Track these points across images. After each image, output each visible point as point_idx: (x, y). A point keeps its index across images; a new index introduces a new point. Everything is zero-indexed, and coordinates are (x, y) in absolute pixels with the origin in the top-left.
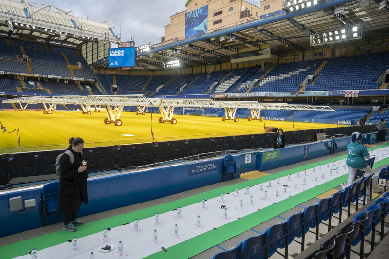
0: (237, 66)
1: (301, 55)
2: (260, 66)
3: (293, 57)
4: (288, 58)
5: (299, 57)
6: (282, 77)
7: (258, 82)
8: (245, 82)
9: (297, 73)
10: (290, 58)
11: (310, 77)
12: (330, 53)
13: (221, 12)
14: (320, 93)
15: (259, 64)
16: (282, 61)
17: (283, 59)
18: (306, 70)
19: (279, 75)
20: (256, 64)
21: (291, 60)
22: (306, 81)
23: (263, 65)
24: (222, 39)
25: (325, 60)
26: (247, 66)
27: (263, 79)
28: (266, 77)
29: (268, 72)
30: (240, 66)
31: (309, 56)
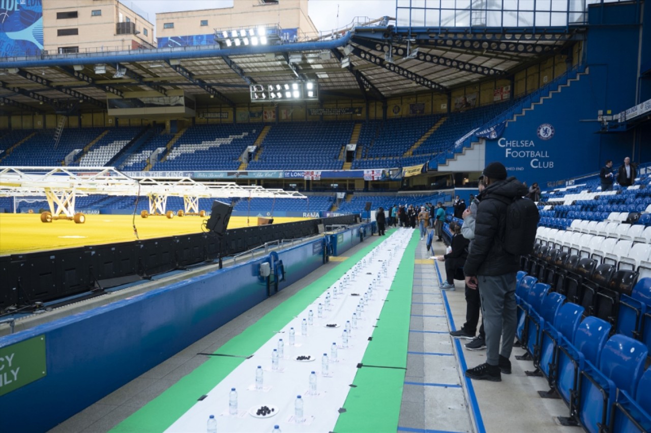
0: (117, 122)
1: (231, 113)
2: (163, 126)
3: (218, 115)
4: (209, 115)
5: (227, 116)
6: (205, 146)
7: (166, 152)
8: (139, 151)
9: (228, 141)
10: (213, 117)
11: (252, 149)
12: (273, 114)
13: (74, 15)
14: (270, 173)
15: (159, 121)
16: (200, 120)
17: (201, 116)
18: (242, 137)
19: (198, 142)
20: (154, 122)
21: (215, 120)
22: (245, 155)
23: (168, 124)
24: (100, 70)
25: (267, 124)
26: (136, 122)
27: (172, 148)
28: (177, 145)
29: (178, 136)
30: (122, 122)
31: (242, 115)
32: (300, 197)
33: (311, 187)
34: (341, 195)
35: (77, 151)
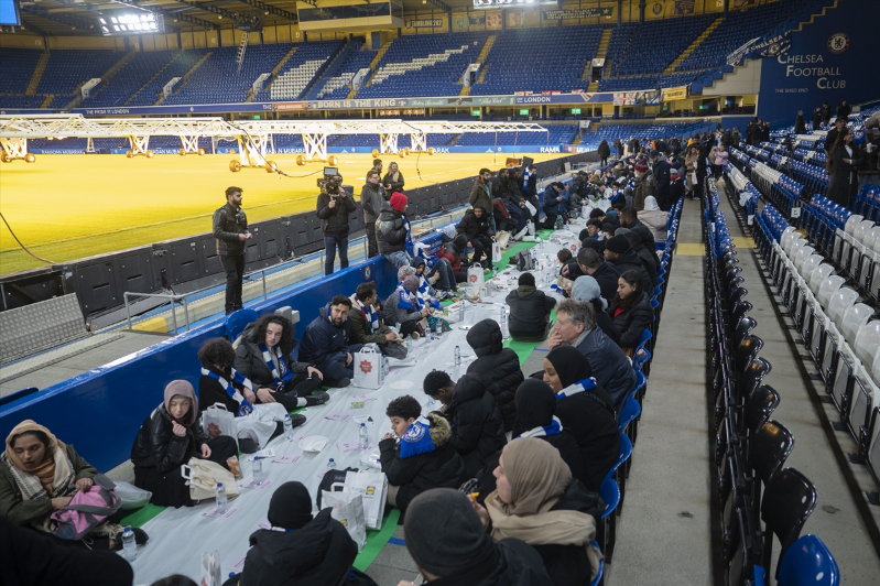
0: (305, 36)
1: (445, 19)
2: (362, 39)
3: (429, 23)
4: (419, 23)
5: (441, 24)
6: (417, 64)
7: (370, 75)
8: (338, 74)
9: (445, 56)
10: (423, 25)
11: (474, 67)
12: (498, 20)
14: (499, 99)
15: (356, 33)
16: (408, 30)
17: (408, 25)
18: (461, 51)
19: (409, 60)
20: (351, 35)
21: (426, 29)
22: (466, 76)
23: (369, 37)
25: (491, 33)
26: (328, 36)
27: (377, 68)
28: (382, 64)
29: (382, 52)
30: (311, 37)
31: (460, 22)
32: (539, 130)
33: (548, 115)
34: (585, 124)
35: (265, 76)
